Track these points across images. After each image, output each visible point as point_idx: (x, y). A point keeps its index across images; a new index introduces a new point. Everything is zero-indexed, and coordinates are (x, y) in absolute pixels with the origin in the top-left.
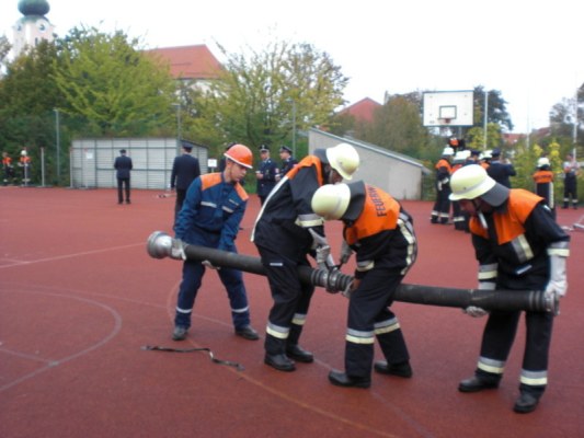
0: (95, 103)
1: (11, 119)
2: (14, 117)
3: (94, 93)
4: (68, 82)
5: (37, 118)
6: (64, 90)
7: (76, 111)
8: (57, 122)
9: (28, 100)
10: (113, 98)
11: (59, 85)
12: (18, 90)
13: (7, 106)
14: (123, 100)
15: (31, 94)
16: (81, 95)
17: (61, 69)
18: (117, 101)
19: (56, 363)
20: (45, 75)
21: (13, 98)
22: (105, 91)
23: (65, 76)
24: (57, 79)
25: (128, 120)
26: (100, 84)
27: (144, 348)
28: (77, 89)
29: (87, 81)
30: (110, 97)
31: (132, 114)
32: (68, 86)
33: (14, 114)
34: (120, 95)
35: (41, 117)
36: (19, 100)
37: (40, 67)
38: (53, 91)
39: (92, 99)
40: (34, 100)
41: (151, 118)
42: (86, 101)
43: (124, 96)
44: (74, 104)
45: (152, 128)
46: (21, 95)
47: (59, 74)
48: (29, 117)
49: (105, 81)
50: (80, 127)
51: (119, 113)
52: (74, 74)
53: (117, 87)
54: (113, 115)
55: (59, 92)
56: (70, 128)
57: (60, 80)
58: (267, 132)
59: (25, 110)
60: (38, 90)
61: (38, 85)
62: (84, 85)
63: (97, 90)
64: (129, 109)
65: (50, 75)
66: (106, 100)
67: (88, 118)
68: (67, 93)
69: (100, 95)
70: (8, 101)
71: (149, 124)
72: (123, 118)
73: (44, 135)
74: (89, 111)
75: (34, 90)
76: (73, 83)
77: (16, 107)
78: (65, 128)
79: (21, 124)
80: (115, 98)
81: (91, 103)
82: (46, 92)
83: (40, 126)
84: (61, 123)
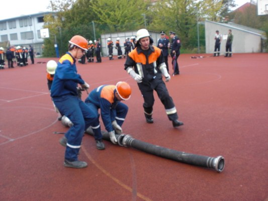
0: (111, 17)
1: (75, 28)
2: (76, 26)
3: (110, 12)
4: (98, 8)
5: (86, 26)
6: (96, 12)
7: (103, 21)
8: (94, 27)
9: (81, 18)
10: (118, 14)
11: (94, 10)
12: (77, 14)
13: (73, 22)
14: (123, 15)
15: (83, 15)
16: (104, 14)
17: (95, 3)
18: (120, 15)
19: (12, 140)
20: (88, 7)
21: (75, 18)
22: (115, 11)
23: (97, 6)
24: (93, 7)
25: (126, 23)
26: (112, 8)
27: (54, 133)
28: (102, 12)
29: (106, 7)
30: (117, 13)
31: (127, 21)
32: (98, 10)
33: (76, 25)
34: (121, 12)
35: (88, 25)
36: (78, 19)
37: (86, 3)
38: (92, 13)
39: (109, 15)
40: (84, 18)
41: (136, 22)
42: (107, 16)
43: (122, 13)
44: (101, 18)
45: (137, 26)
46: (78, 16)
47: (94, 5)
48: (83, 26)
49: (114, 6)
50: (105, 28)
51: (121, 20)
52: (101, 5)
53: (119, 9)
54: (119, 21)
55: (94, 14)
56: (101, 29)
57: (94, 8)
58: (187, 24)
59: (81, 23)
60: (86, 13)
61: (85, 11)
62: (105, 9)
63: (111, 11)
64: (126, 18)
65: (90, 6)
66: (115, 15)
67: (108, 24)
68: (98, 14)
69: (112, 13)
70: (74, 20)
71: (135, 24)
72: (123, 22)
73: (89, 34)
74: (108, 21)
75: (84, 14)
76: (100, 9)
77: (76, 22)
78: (98, 30)
79: (79, 30)
80: (119, 14)
81: (109, 17)
82: (89, 14)
83: (87, 29)
84: (96, 28)
